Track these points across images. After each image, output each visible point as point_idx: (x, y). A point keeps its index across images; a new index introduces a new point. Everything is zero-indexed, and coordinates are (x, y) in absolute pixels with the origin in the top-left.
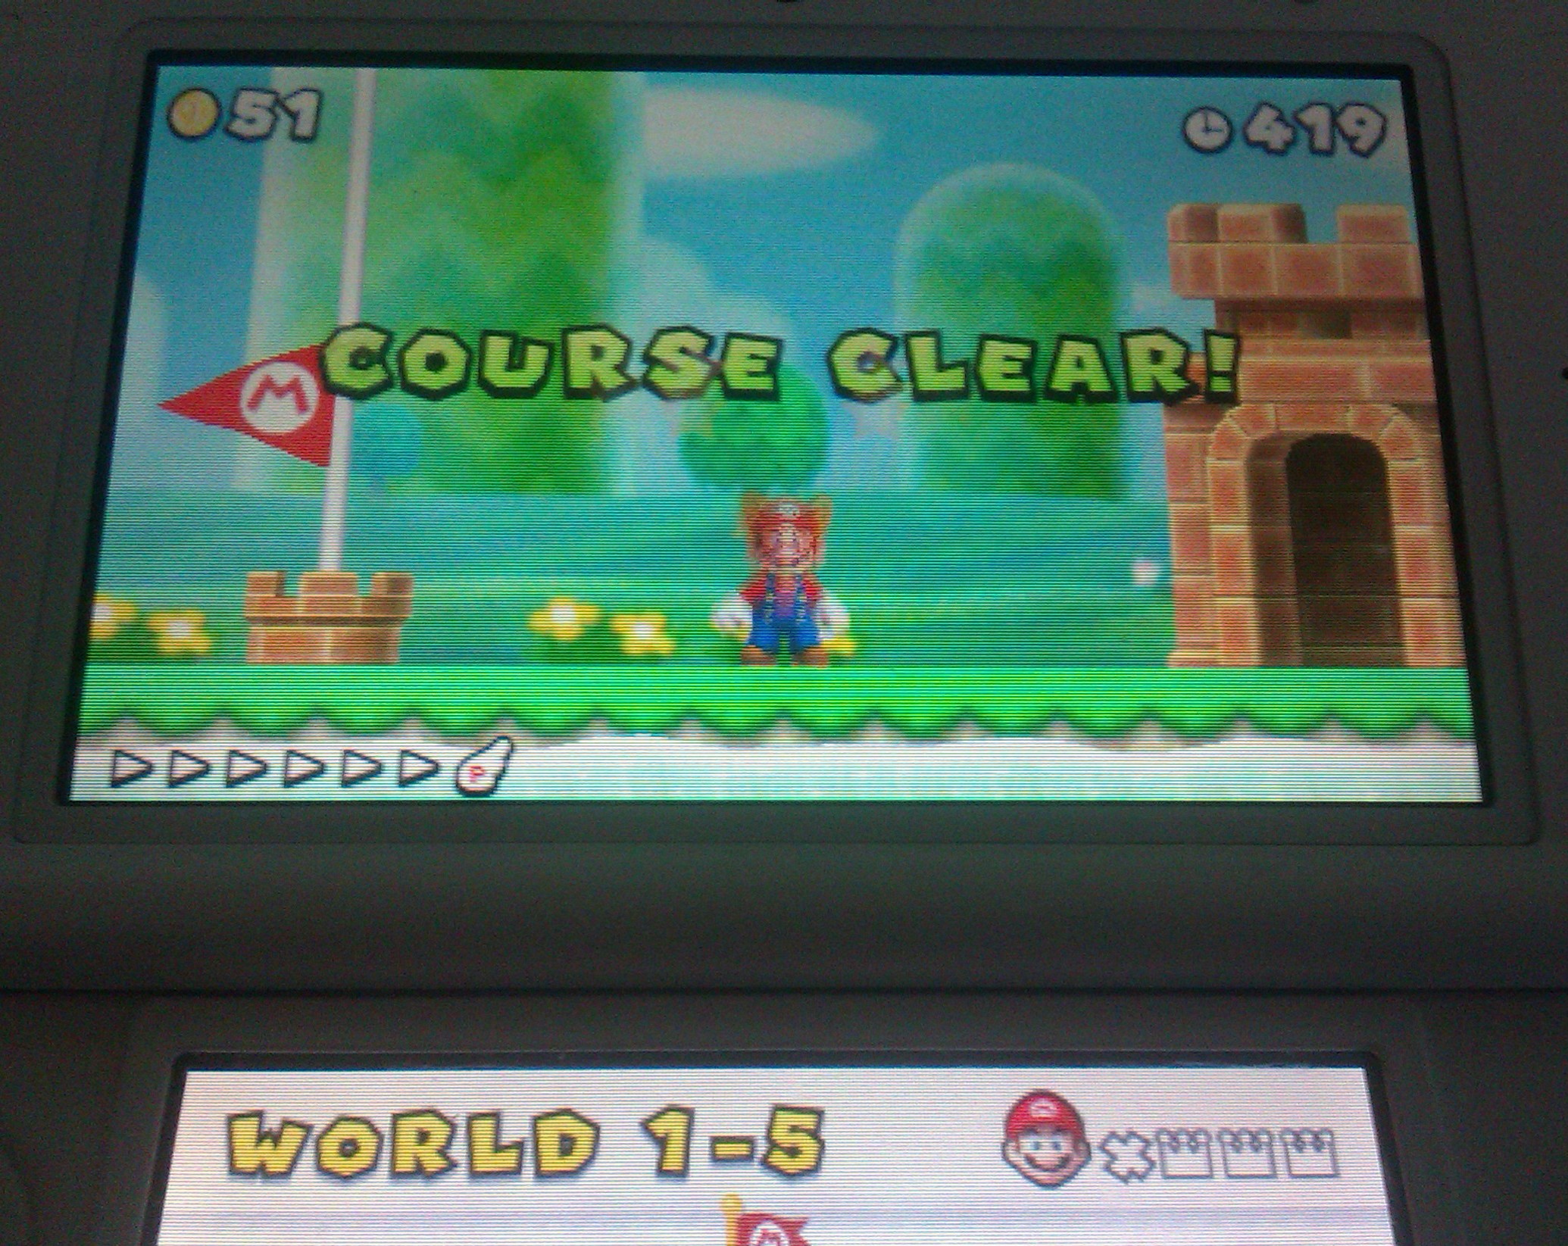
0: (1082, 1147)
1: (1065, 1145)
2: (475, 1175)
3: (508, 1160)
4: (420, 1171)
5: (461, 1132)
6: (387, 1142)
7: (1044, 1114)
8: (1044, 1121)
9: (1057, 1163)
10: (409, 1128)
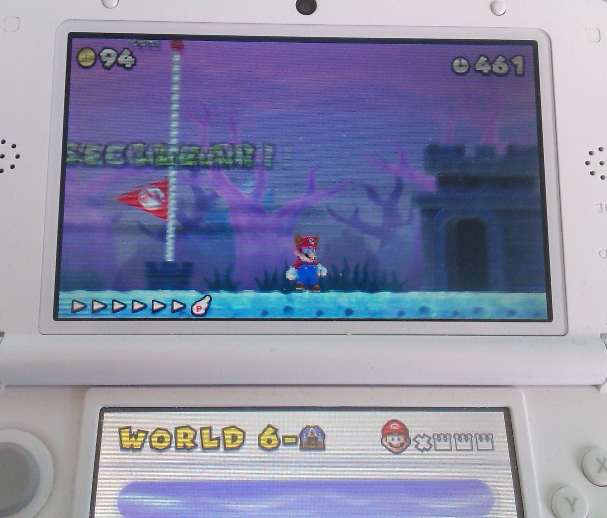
0: (408, 440)
2: (204, 449)
3: (215, 444)
4: (185, 448)
5: (199, 433)
6: (173, 437)
8: (395, 430)
9: (400, 445)
10: (181, 432)
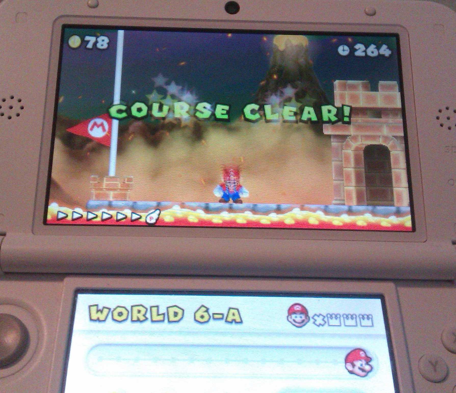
1: (303, 317)
5: (149, 310)
6: (130, 313)
7: (298, 309)
8: (298, 311)
9: (301, 322)
